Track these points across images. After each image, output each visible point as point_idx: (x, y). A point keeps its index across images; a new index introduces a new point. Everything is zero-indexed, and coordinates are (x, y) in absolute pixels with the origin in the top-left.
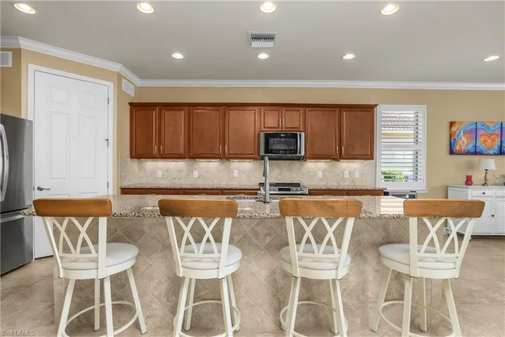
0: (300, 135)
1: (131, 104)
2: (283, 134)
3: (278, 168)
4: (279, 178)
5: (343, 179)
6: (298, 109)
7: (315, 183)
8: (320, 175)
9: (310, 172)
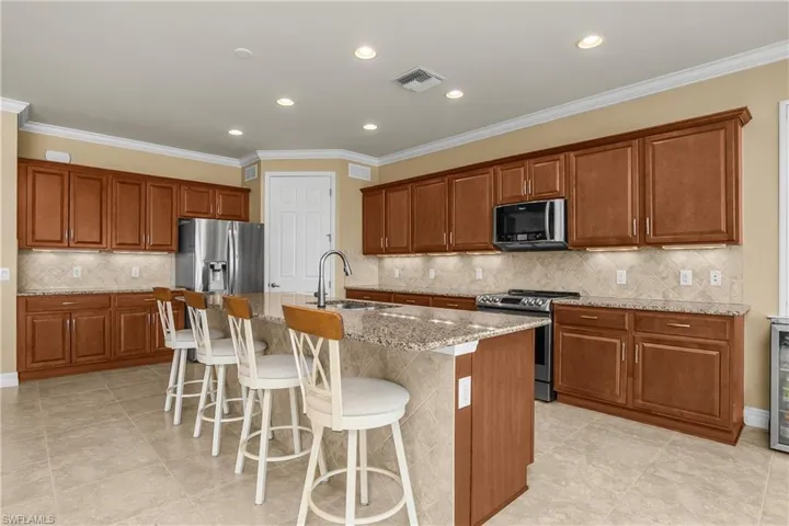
0: (552, 205)
1: (362, 190)
2: (521, 206)
3: (542, 264)
4: (543, 282)
5: (678, 287)
6: (556, 157)
7: (611, 293)
8: (622, 276)
9: (600, 272)
